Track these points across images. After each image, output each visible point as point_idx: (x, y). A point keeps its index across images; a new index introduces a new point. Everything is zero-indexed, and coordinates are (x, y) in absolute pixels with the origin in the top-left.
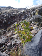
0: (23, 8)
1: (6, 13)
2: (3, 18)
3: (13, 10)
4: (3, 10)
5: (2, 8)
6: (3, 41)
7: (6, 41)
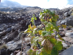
0: (53, 9)
1: (31, 13)
2: (27, 19)
3: (40, 10)
4: (29, 10)
5: (28, 8)
6: (14, 46)
7: (18, 48)
